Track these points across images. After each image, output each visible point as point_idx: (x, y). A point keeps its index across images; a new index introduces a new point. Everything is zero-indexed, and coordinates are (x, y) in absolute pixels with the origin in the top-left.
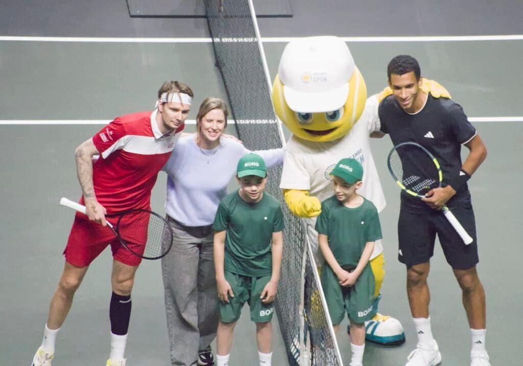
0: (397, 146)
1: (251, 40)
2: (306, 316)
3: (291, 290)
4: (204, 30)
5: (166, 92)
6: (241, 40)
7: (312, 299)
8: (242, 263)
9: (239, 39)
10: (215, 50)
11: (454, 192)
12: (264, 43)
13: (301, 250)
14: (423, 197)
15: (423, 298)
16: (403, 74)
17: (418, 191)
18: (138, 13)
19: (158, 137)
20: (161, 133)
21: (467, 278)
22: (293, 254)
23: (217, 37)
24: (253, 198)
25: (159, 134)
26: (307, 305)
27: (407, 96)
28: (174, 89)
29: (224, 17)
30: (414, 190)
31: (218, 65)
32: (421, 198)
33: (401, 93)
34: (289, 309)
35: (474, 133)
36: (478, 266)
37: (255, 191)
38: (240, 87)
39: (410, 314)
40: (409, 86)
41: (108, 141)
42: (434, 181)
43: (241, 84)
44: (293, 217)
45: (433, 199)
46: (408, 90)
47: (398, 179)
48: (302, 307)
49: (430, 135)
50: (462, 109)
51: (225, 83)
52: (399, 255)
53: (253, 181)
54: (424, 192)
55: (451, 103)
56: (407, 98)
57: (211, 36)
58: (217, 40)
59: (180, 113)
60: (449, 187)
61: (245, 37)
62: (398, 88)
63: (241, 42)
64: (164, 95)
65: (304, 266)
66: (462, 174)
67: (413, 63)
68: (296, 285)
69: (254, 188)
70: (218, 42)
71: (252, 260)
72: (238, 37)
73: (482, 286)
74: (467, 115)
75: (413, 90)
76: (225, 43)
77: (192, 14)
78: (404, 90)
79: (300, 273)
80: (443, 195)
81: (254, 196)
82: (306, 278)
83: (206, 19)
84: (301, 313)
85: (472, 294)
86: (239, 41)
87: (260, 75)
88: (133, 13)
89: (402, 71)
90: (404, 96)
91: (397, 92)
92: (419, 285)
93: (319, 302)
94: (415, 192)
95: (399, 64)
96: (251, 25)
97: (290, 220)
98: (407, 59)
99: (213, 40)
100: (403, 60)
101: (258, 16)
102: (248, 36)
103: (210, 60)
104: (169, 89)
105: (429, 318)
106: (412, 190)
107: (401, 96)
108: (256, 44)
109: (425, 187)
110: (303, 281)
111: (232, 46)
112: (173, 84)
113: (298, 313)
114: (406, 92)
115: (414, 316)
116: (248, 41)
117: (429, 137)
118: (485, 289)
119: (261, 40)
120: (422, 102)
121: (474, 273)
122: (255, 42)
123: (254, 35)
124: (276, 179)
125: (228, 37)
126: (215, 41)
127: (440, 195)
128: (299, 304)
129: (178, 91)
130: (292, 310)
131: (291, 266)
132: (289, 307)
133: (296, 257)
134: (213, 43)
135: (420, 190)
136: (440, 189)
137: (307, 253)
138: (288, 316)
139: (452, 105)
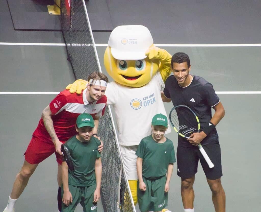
0: (175, 107)
1: (89, 45)
2: (121, 208)
3: (113, 193)
4: (60, 39)
5: (92, 78)
6: (83, 45)
7: (125, 198)
8: (79, 179)
9: (82, 44)
10: (67, 51)
11: (205, 135)
12: (97, 47)
13: (119, 169)
14: (188, 138)
15: (190, 196)
16: (181, 63)
17: (185, 134)
18: (19, 27)
19: (86, 104)
20: (88, 102)
21: (215, 185)
22: (114, 172)
23: (69, 43)
24: (86, 139)
25: (87, 103)
26: (122, 202)
27: (182, 76)
28: (97, 77)
29: (73, 31)
30: (183, 133)
31: (69, 59)
32: (187, 138)
33: (179, 74)
34: (111, 205)
35: (218, 101)
36: (222, 178)
37: (88, 135)
38: (83, 73)
39: (183, 206)
40: (183, 70)
41: (58, 107)
42: (195, 130)
43: (83, 71)
44: (114, 150)
45: (193, 139)
46: (183, 72)
47: (175, 126)
48: (118, 203)
49: (193, 100)
50: (212, 86)
51: (73, 70)
52: (178, 171)
53: (87, 130)
54: (189, 135)
55: (206, 82)
56: (182, 77)
57: (65, 42)
58: (68, 45)
59: (100, 92)
60: (203, 132)
61: (86, 43)
62: (177, 71)
63: (83, 46)
64: (91, 80)
65: (120, 178)
66: (210, 125)
67: (186, 57)
68: (115, 190)
69: (87, 133)
70: (69, 46)
71: (86, 176)
72: (81, 43)
73: (223, 190)
74: (215, 90)
75: (185, 73)
76: (74, 46)
77: (53, 29)
78: (180, 72)
79: (118, 183)
80: (199, 137)
81: (87, 139)
82: (121, 186)
83: (61, 32)
84: (118, 207)
85: (218, 195)
86: (82, 45)
87: (95, 65)
88: (17, 28)
89: (180, 61)
90: (180, 76)
91: (176, 73)
92: (188, 189)
93: (129, 200)
94: (184, 134)
95: (179, 57)
96: (89, 36)
97: (112, 152)
98: (183, 54)
99: (66, 45)
100: (181, 55)
101: (93, 31)
102: (87, 43)
103: (64, 57)
104: (94, 77)
105: (194, 209)
106: (182, 134)
107: (178, 76)
108: (92, 47)
109: (189, 132)
110: (119, 188)
111: (78, 48)
112: (97, 74)
113: (117, 207)
114: (182, 74)
115: (185, 208)
116: (87, 45)
117: (192, 101)
118: (225, 192)
119: (95, 45)
120: (190, 81)
121: (219, 182)
122: (92, 46)
123: (91, 42)
124: (104, 127)
125: (75, 43)
126: (67, 45)
127: (197, 137)
128: (117, 201)
129: (100, 78)
130: (113, 205)
131: (112, 179)
132: (111, 204)
133: (116, 173)
134: (66, 46)
135: (186, 134)
136: (198, 133)
137: (122, 171)
138: (111, 209)
139: (207, 83)
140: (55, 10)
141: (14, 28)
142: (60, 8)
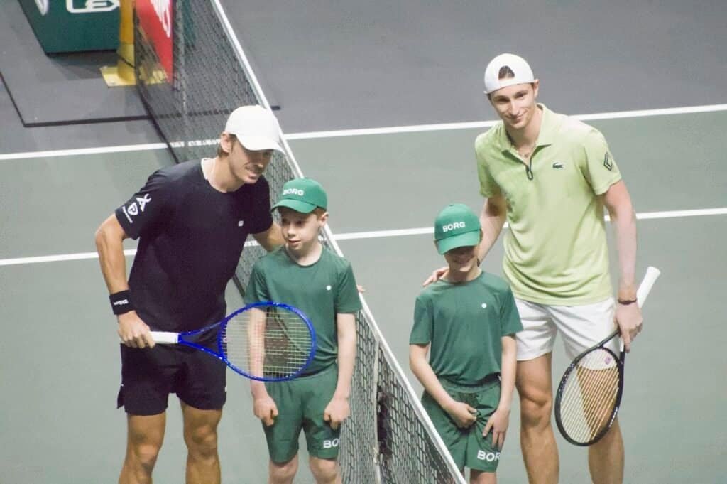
18: (37, 120)
26: (386, 446)
76: (193, 147)
77: (123, 115)
83: (150, 121)
88: (28, 121)
99: (169, 145)
111: (203, 150)
126: (173, 146)
134: (170, 149)
140: (121, 75)
141: (22, 121)
142: (135, 68)
